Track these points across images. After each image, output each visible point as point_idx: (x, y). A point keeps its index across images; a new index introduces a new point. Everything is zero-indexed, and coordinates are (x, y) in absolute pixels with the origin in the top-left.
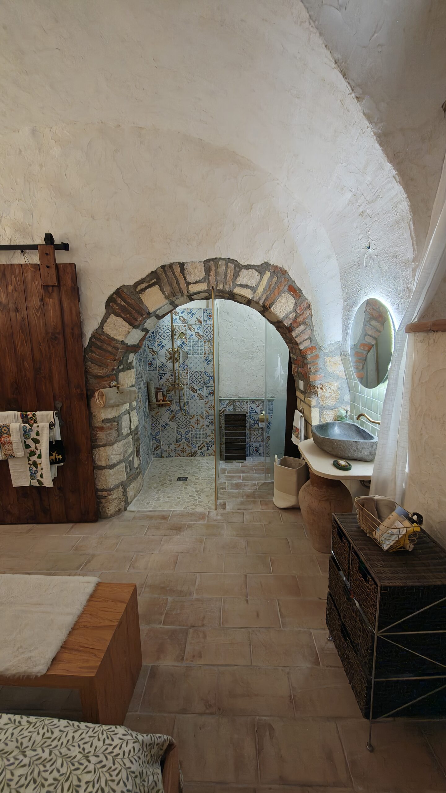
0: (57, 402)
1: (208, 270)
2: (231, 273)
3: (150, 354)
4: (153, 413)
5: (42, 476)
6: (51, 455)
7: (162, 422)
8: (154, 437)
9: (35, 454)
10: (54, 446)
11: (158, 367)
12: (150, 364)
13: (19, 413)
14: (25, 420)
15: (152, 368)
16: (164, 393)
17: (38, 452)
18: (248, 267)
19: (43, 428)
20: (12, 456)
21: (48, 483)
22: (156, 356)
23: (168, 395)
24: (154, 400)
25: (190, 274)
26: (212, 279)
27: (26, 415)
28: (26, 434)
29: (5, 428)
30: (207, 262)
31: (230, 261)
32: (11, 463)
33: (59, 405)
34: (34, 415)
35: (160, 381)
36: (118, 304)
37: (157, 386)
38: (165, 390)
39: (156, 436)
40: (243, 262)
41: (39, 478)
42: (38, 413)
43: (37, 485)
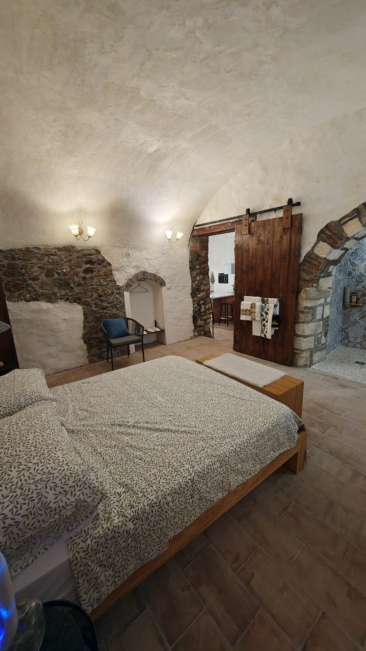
0: (280, 294)
3: (351, 267)
4: (346, 312)
5: (266, 332)
6: (272, 322)
7: (352, 320)
8: (343, 330)
9: (265, 320)
10: (275, 318)
11: (356, 276)
13: (261, 298)
14: (263, 301)
15: (351, 277)
16: (358, 297)
17: (266, 319)
19: (271, 307)
20: (254, 319)
21: (269, 337)
22: (357, 268)
23: (361, 299)
24: (348, 301)
27: (264, 299)
28: (262, 309)
29: (253, 305)
32: (253, 323)
33: (281, 296)
34: (268, 300)
35: (357, 288)
36: (326, 234)
37: (353, 291)
38: (360, 294)
39: (345, 329)
41: (265, 333)
42: (269, 299)
43: (264, 336)
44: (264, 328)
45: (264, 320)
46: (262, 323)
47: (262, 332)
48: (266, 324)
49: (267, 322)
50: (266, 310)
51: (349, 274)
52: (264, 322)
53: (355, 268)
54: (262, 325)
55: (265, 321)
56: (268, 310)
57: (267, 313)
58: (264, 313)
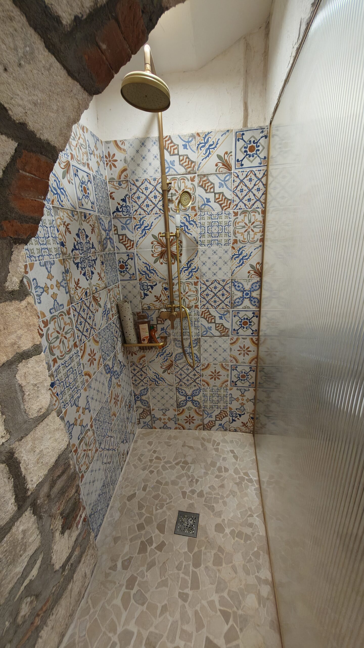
3: (121, 246)
4: (135, 358)
7: (151, 374)
8: (137, 398)
11: (138, 273)
12: (123, 267)
15: (127, 276)
16: (152, 323)
22: (134, 250)
23: (160, 327)
24: (132, 337)
35: (144, 301)
37: (139, 310)
38: (154, 316)
51: (122, 267)
53: (132, 251)
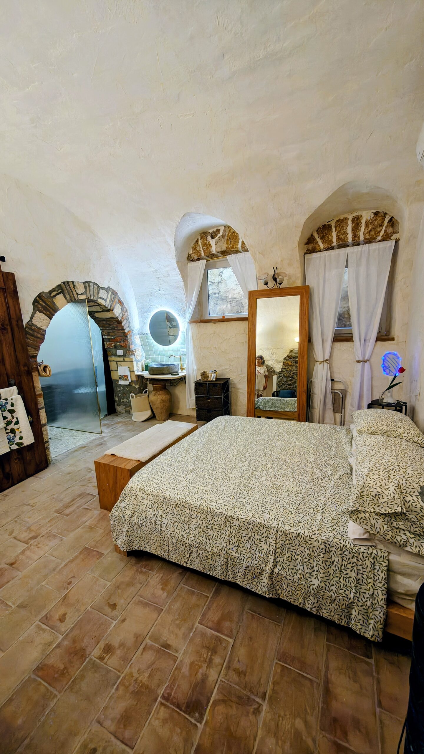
1: (86, 287)
2: (96, 291)
5: (21, 439)
9: (12, 422)
17: (15, 420)
18: (103, 288)
21: (28, 441)
25: (78, 289)
26: (88, 292)
28: (2, 408)
30: (85, 283)
31: (95, 284)
36: (41, 305)
40: (101, 286)
41: (18, 441)
43: (17, 447)
44: (12, 435)
45: (9, 423)
46: (6, 429)
47: (11, 442)
48: (16, 427)
49: (17, 423)
50: (9, 407)
52: (12, 426)
54: (7, 433)
55: (13, 424)
56: (12, 405)
57: (12, 412)
58: (7, 414)
